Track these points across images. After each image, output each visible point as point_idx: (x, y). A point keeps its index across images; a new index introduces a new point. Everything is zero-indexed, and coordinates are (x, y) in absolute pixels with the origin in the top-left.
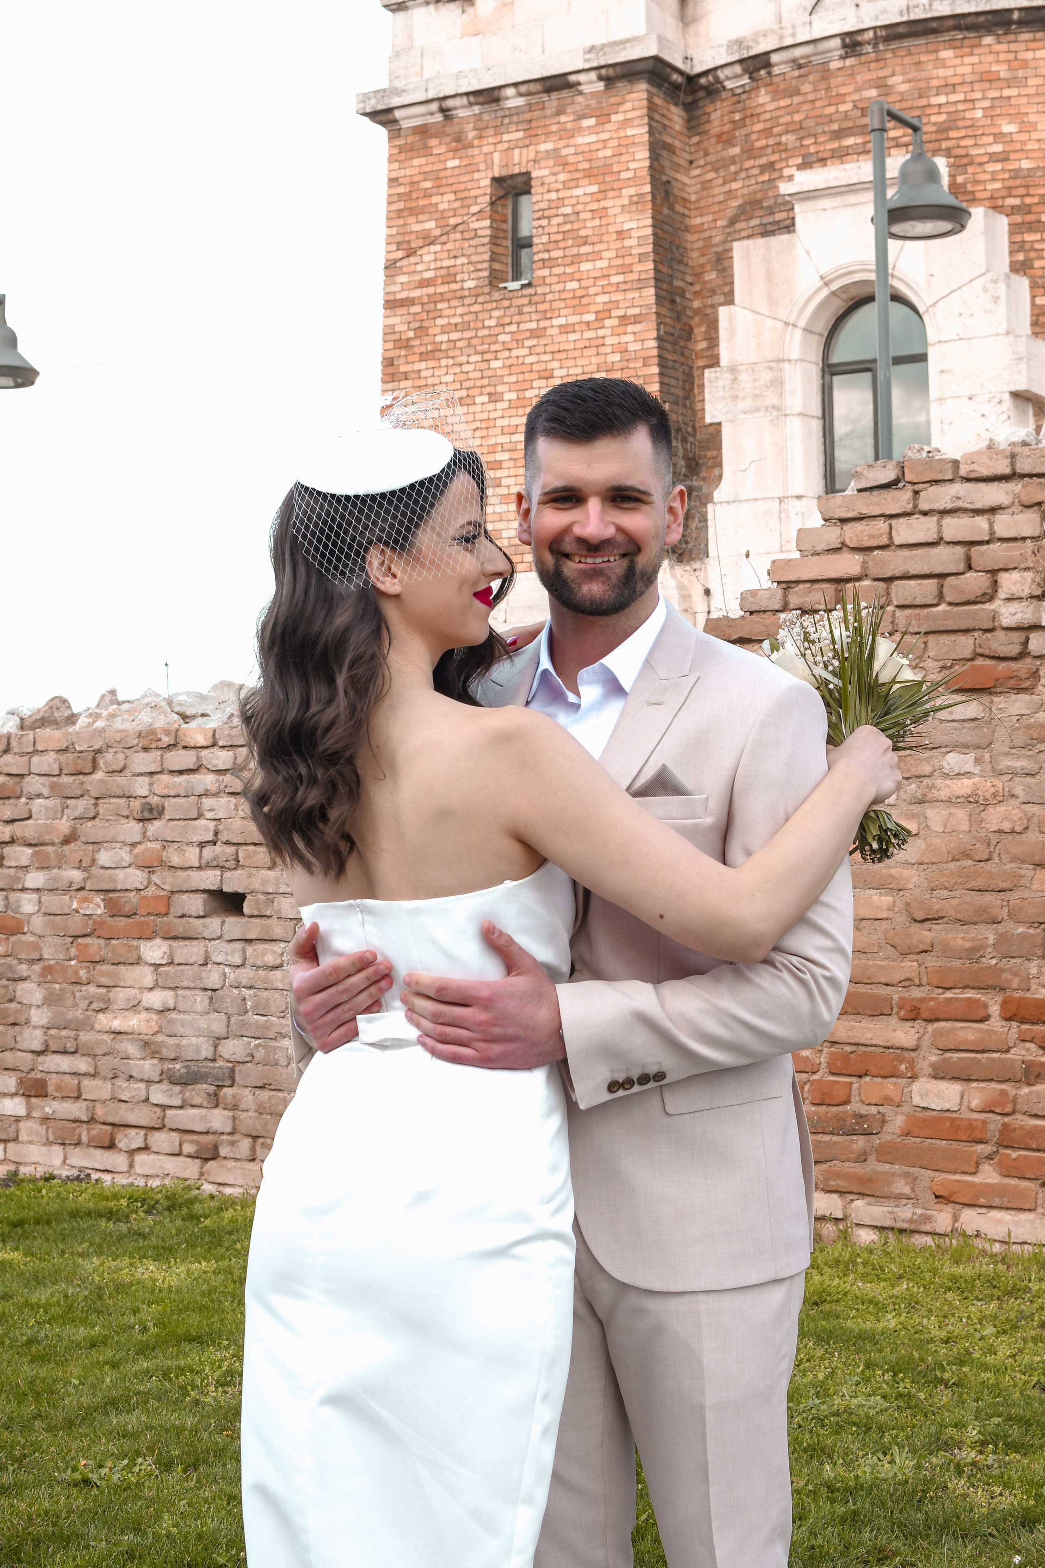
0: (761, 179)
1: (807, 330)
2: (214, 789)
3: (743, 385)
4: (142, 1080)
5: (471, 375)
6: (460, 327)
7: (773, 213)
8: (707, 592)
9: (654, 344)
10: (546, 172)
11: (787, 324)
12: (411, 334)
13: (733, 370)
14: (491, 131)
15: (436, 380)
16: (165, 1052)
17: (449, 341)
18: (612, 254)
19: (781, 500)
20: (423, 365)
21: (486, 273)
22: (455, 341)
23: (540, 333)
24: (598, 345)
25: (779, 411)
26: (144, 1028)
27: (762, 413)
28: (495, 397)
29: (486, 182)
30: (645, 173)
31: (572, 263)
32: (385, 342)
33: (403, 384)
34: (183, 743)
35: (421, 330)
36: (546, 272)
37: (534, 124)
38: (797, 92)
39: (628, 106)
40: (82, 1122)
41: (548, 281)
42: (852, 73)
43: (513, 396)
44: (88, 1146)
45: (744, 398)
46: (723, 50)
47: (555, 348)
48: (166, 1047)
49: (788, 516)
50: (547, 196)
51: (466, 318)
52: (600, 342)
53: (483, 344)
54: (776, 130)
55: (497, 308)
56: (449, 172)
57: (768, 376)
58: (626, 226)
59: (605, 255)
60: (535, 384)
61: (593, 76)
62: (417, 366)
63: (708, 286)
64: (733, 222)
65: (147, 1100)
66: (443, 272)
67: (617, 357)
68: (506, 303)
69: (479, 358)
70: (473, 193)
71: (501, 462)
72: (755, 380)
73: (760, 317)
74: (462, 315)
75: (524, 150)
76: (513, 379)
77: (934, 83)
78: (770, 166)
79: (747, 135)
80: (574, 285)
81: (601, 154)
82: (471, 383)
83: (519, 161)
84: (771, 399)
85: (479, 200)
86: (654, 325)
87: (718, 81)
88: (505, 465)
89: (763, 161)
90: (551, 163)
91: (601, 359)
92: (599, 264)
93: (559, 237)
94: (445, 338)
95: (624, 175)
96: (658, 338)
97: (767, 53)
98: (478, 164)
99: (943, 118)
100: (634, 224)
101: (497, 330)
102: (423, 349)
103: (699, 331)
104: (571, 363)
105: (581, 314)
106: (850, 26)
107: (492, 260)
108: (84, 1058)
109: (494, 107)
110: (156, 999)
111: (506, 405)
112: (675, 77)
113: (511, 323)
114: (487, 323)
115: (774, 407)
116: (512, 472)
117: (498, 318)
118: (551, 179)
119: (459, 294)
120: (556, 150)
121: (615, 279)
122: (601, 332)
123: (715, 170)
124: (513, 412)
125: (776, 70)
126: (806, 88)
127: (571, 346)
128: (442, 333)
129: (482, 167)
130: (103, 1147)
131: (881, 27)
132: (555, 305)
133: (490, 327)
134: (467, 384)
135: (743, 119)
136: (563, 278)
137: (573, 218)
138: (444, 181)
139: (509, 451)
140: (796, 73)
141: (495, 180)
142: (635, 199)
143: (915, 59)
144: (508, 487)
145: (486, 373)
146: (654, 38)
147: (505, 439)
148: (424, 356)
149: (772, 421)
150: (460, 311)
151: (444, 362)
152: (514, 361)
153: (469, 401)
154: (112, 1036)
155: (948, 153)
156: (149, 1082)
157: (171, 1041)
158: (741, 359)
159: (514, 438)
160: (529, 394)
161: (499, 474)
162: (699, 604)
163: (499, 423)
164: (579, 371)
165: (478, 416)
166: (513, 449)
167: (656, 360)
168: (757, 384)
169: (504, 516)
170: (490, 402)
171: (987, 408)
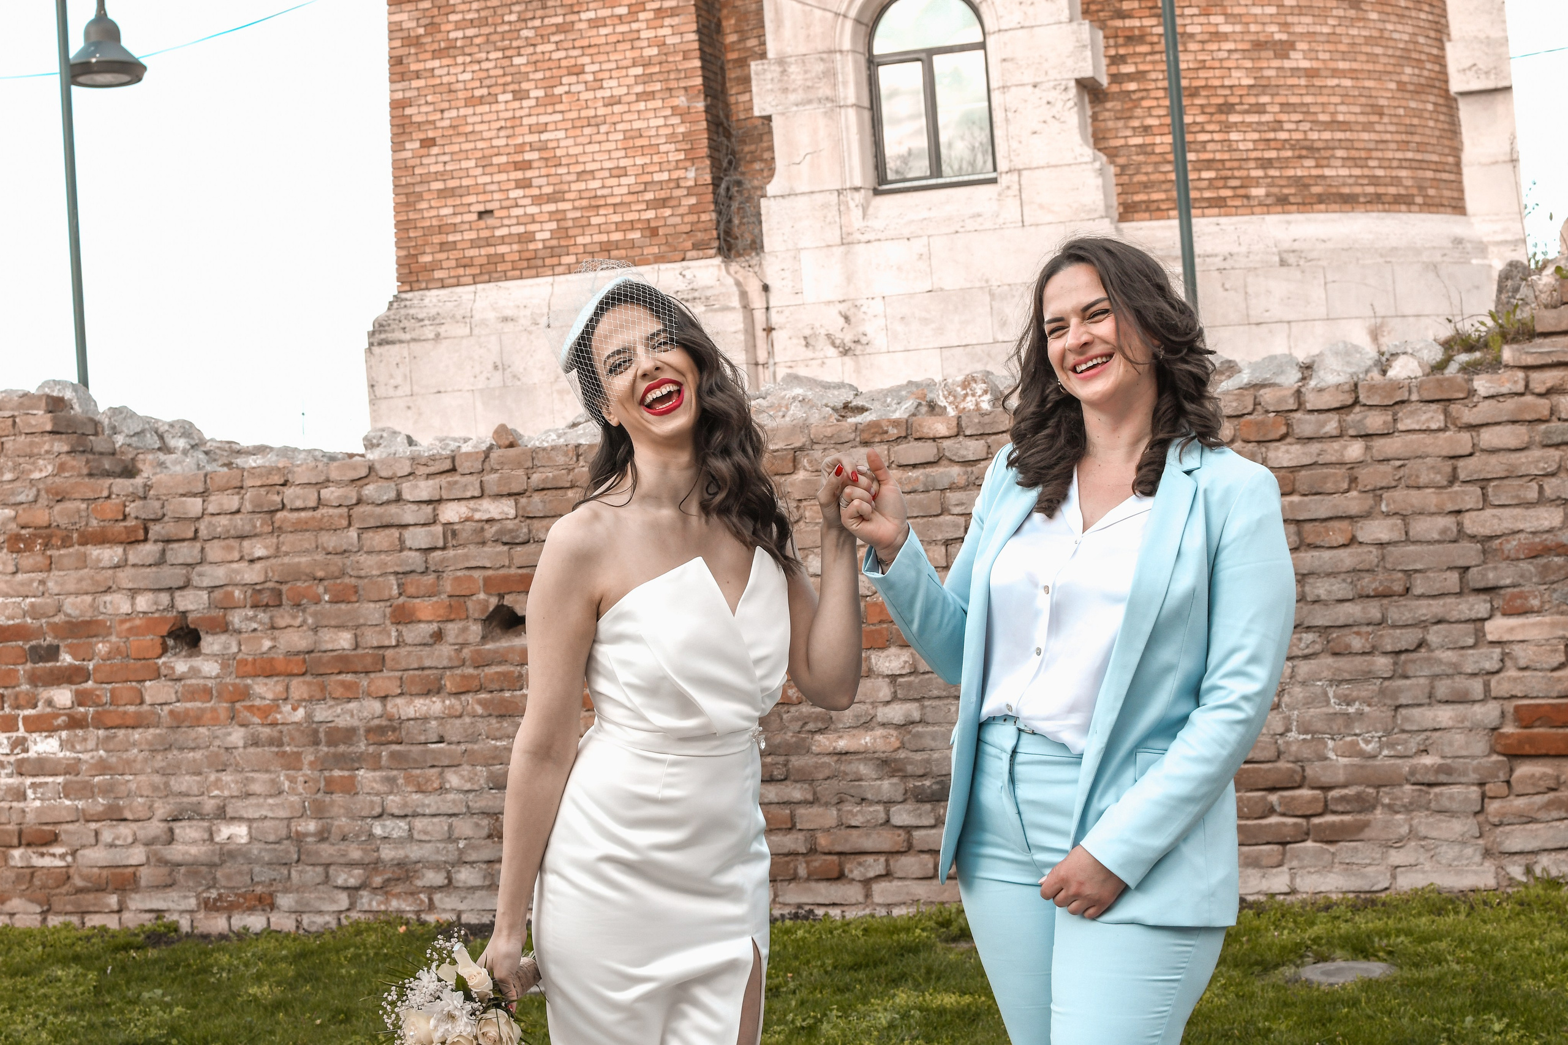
1: (858, 21)
2: (962, 481)
3: (793, 77)
4: (878, 802)
5: (492, 73)
6: (476, 23)
8: (766, 288)
9: (694, 37)
11: (837, 14)
12: (421, 31)
13: (781, 61)
15: (453, 79)
16: (910, 769)
17: (464, 37)
19: (839, 192)
20: (436, 63)
22: (471, 38)
23: (567, 28)
24: (633, 39)
25: (833, 104)
26: (880, 745)
27: (815, 105)
28: (520, 95)
32: (391, 39)
33: (415, 83)
34: (918, 435)
35: (433, 27)
40: (798, 854)
43: (540, 93)
44: (808, 879)
45: (794, 90)
47: (585, 43)
48: (911, 763)
49: (848, 208)
51: (483, 14)
52: (635, 35)
53: (503, 40)
57: (820, 67)
60: (565, 80)
62: (430, 64)
65: (888, 821)
67: (654, 51)
69: (500, 54)
71: (530, 161)
72: (806, 72)
73: (808, 8)
74: (478, 11)
76: (540, 75)
82: (493, 81)
84: (824, 90)
86: (694, 17)
88: (535, 165)
94: (460, 34)
96: (698, 31)
101: (518, 26)
102: (436, 46)
103: (729, 24)
104: (603, 58)
105: (613, 7)
108: (798, 785)
110: (897, 712)
111: (533, 102)
113: (534, 18)
114: (506, 18)
115: (827, 99)
116: (544, 172)
117: (519, 13)
122: (635, 26)
124: (541, 110)
127: (603, 40)
128: (457, 29)
130: (828, 880)
133: (510, 23)
134: (487, 82)
139: (539, 150)
144: (540, 187)
145: (508, 70)
147: (534, 138)
148: (437, 54)
149: (826, 113)
151: (460, 60)
152: (540, 57)
153: (491, 99)
154: (835, 758)
156: (888, 803)
157: (918, 756)
158: (789, 50)
159: (544, 137)
160: (558, 91)
161: (529, 174)
162: (757, 301)
163: (526, 121)
164: (613, 65)
165: (502, 115)
166: (543, 147)
167: (697, 54)
168: (808, 76)
169: (537, 218)
170: (515, 99)
171: (1053, 95)
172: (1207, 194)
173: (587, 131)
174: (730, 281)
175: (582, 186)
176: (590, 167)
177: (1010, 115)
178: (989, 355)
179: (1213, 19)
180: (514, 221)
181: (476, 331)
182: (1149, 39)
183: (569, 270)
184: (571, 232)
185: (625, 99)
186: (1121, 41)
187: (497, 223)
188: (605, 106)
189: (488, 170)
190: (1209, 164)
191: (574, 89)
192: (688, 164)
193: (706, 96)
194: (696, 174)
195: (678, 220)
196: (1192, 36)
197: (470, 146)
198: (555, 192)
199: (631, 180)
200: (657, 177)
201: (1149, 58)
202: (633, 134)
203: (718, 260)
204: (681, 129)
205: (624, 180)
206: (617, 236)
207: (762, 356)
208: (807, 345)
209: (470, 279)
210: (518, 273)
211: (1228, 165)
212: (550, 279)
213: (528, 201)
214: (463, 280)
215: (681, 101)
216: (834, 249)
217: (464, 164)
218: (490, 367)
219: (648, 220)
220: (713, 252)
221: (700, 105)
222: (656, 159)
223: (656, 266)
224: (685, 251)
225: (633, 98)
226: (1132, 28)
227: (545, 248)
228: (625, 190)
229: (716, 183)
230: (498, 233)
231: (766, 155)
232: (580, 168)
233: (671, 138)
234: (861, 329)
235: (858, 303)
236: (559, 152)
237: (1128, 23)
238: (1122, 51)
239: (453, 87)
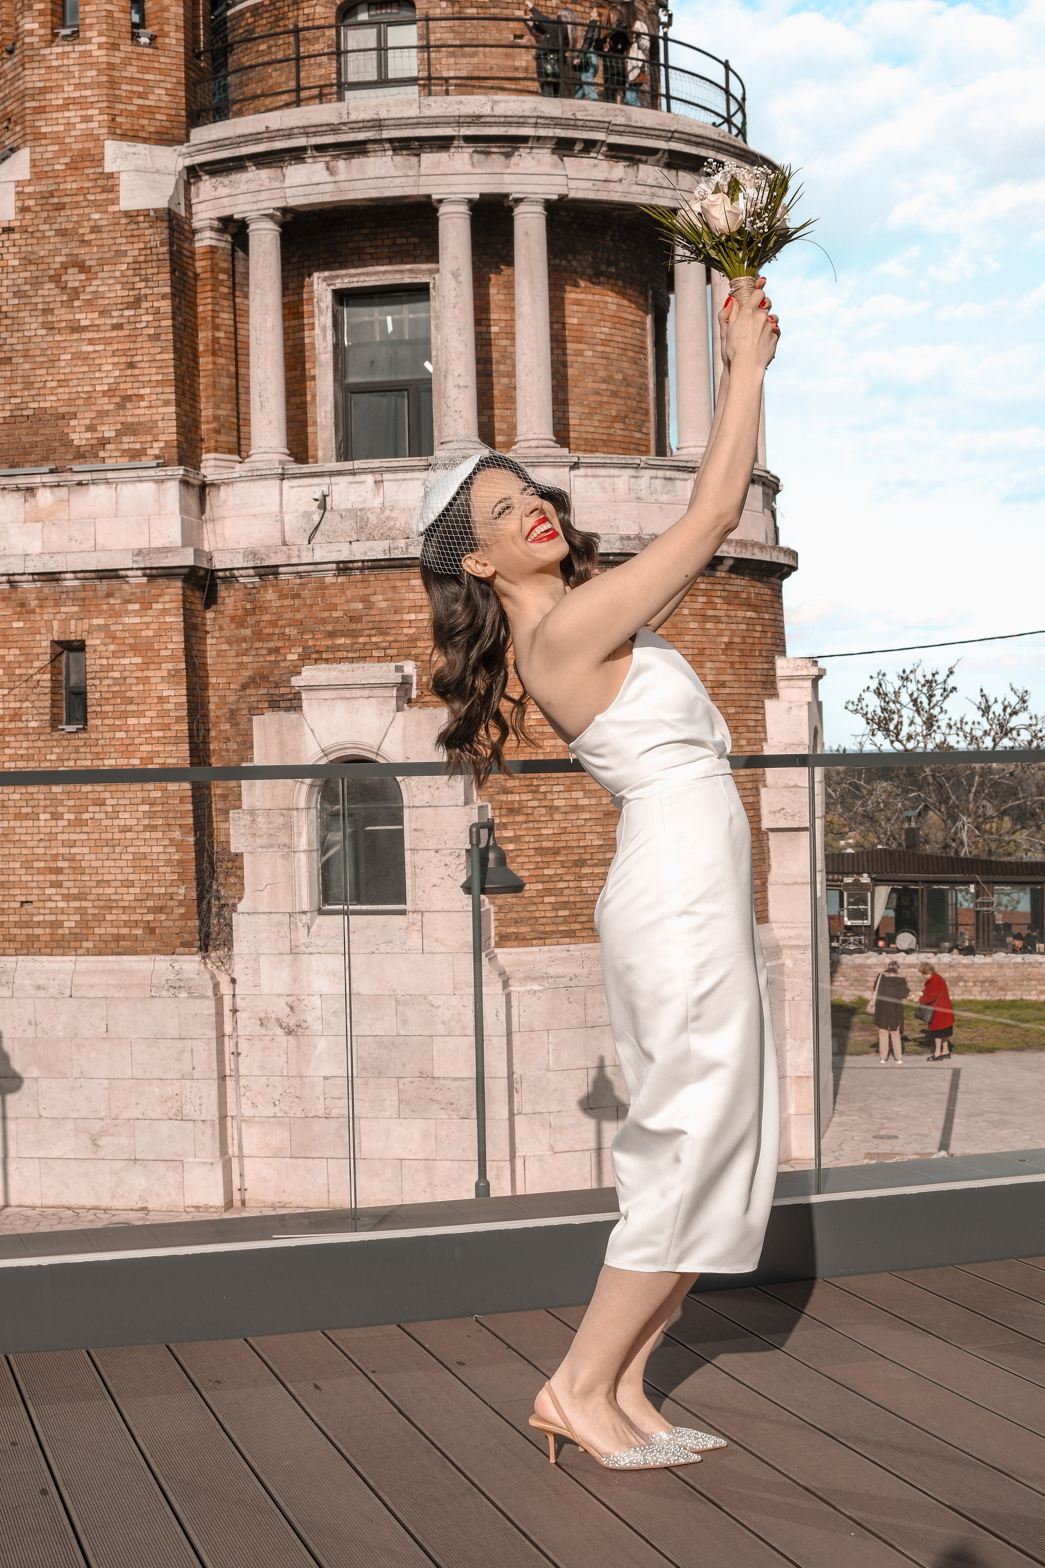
0: (268, 658)
1: (310, 788)
3: (260, 825)
5: (35, 796)
6: (25, 758)
7: (277, 687)
8: (233, 981)
10: (98, 642)
13: (252, 812)
14: (52, 603)
18: (153, 714)
19: (290, 915)
21: (48, 717)
25: (289, 848)
27: (275, 849)
28: (56, 816)
29: (46, 644)
30: (181, 654)
31: (120, 718)
36: (99, 722)
37: (87, 602)
38: (298, 596)
39: (167, 598)
41: (100, 729)
42: (342, 588)
43: (72, 817)
45: (261, 836)
46: (240, 556)
49: (296, 928)
50: (98, 662)
51: (30, 751)
54: (280, 623)
55: (57, 746)
56: (15, 632)
57: (280, 820)
58: (165, 694)
59: (147, 714)
60: (90, 809)
61: (139, 573)
63: (223, 735)
64: (244, 687)
66: (11, 712)
68: (65, 743)
70: (35, 651)
71: (62, 869)
72: (270, 823)
74: (27, 749)
75: (79, 622)
76: (71, 803)
77: (407, 603)
78: (277, 650)
79: (258, 622)
80: (122, 735)
81: (144, 633)
82: (36, 803)
83: (75, 631)
84: (283, 839)
85: (41, 657)
87: (234, 577)
88: (66, 871)
89: (271, 645)
90: (102, 635)
91: (145, 794)
92: (143, 721)
93: (110, 695)
95: (163, 653)
97: (277, 566)
98: (39, 628)
99: (412, 631)
100: (172, 693)
101: (57, 764)
104: (120, 795)
106: (344, 555)
107: (52, 706)
109: (54, 584)
111: (66, 823)
112: (202, 573)
113: (69, 759)
114: (48, 757)
115: (285, 845)
116: (71, 877)
117: (58, 754)
118: (102, 648)
119: (24, 731)
120: (106, 625)
121: (156, 734)
123: (230, 644)
124: (72, 829)
125: (282, 577)
126: (306, 593)
129: (43, 631)
131: (368, 561)
132: (106, 749)
133: (51, 760)
134: (31, 803)
135: (254, 609)
136: (113, 728)
137: (121, 681)
138: (11, 638)
139: (69, 860)
140: (298, 581)
141: (53, 642)
142: (173, 673)
143: (392, 583)
144: (69, 888)
145: (48, 796)
146: (190, 551)
147: (65, 851)
149: (283, 855)
150: (25, 744)
155: (416, 658)
158: (258, 805)
159: (73, 851)
160: (85, 816)
161: (61, 877)
162: (226, 989)
163: (60, 837)
164: (127, 802)
165: (42, 830)
166: (72, 859)
167: (190, 800)
168: (271, 826)
169: (65, 911)
170: (52, 819)
171: (449, 859)
172: (562, 928)
173: (105, 850)
174: (207, 976)
175: (101, 891)
176: (106, 877)
177: (418, 871)
178: (393, 1044)
179: (575, 795)
180: (48, 911)
181: (16, 994)
182: (525, 810)
183: (88, 953)
184: (90, 924)
185: (135, 828)
186: (504, 812)
187: (35, 911)
188: (120, 832)
189: (30, 871)
190: (565, 905)
191: (97, 816)
192: (180, 883)
193: (196, 832)
194: (186, 891)
195: (171, 923)
196: (557, 808)
197: (17, 851)
198: (79, 893)
199: (138, 890)
200: (156, 890)
201: (524, 826)
202: (140, 856)
203: (197, 958)
204: (176, 857)
205: (131, 890)
206: (124, 931)
207: (228, 1029)
208: (262, 1025)
209: (12, 951)
210: (49, 950)
211: (578, 905)
212: (73, 958)
213: (59, 898)
214: (7, 951)
215: (177, 835)
216: (285, 957)
217: (12, 865)
218: (26, 1023)
219: (148, 921)
220: (195, 949)
221: (191, 839)
222: (156, 877)
223: (153, 957)
224: (175, 947)
225: (142, 828)
226: (512, 802)
227: (70, 933)
228: (132, 897)
229: (200, 898)
230: (36, 919)
231: (239, 873)
232: (100, 878)
233: (168, 862)
234: (302, 1017)
235: (301, 998)
236: (84, 864)
237: (511, 797)
238: (504, 820)
239: (6, 804)
